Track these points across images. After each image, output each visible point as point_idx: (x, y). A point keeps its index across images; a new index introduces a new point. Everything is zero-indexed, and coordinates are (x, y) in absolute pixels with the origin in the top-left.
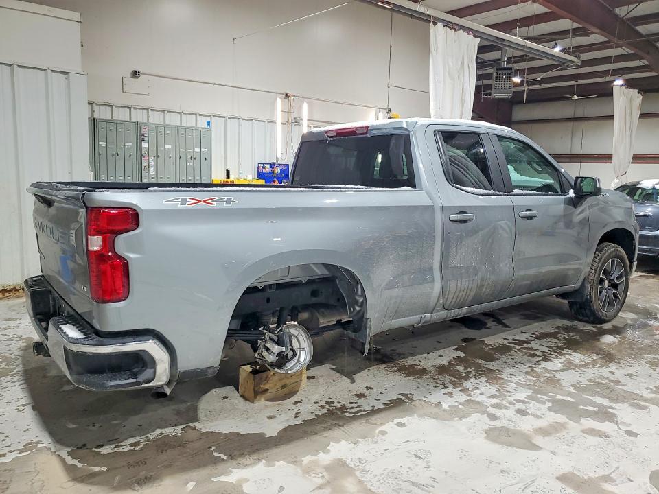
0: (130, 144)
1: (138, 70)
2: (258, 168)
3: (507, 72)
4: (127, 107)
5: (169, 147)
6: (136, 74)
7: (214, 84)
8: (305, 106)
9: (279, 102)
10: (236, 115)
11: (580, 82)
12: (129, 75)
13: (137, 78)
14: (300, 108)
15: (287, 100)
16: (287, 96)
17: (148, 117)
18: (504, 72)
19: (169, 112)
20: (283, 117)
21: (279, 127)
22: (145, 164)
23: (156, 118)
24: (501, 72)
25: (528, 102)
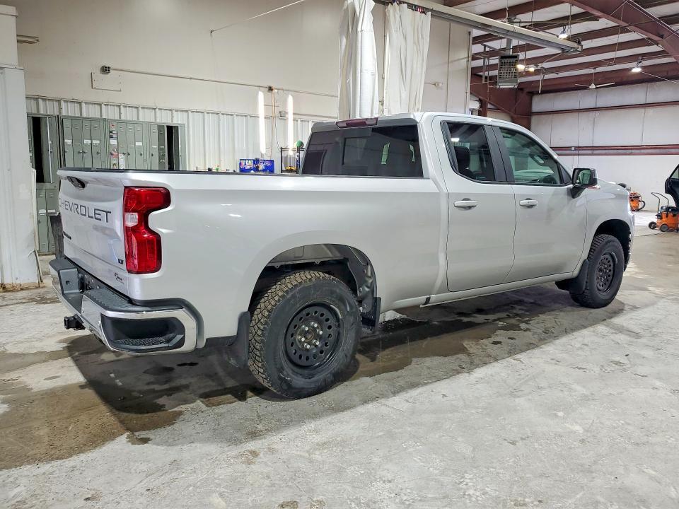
0: (98, 142)
1: (107, 65)
2: (240, 164)
3: (512, 60)
4: (98, 104)
5: (140, 144)
6: (105, 70)
7: (191, 78)
8: (290, 99)
9: (261, 95)
10: (216, 110)
11: (599, 69)
12: (98, 71)
13: (108, 73)
14: (285, 102)
15: (270, 94)
16: (270, 89)
17: (120, 113)
18: (509, 60)
19: (143, 108)
20: (266, 111)
21: (262, 122)
22: (115, 162)
23: (128, 115)
24: (506, 60)
25: (543, 92)
